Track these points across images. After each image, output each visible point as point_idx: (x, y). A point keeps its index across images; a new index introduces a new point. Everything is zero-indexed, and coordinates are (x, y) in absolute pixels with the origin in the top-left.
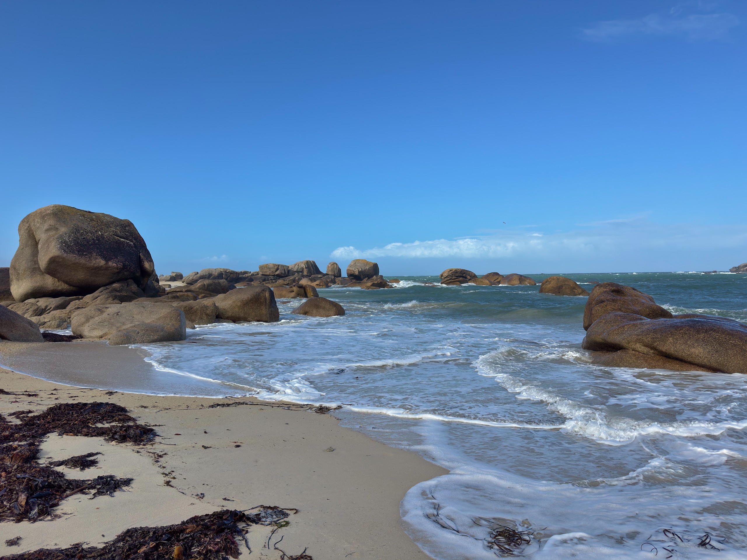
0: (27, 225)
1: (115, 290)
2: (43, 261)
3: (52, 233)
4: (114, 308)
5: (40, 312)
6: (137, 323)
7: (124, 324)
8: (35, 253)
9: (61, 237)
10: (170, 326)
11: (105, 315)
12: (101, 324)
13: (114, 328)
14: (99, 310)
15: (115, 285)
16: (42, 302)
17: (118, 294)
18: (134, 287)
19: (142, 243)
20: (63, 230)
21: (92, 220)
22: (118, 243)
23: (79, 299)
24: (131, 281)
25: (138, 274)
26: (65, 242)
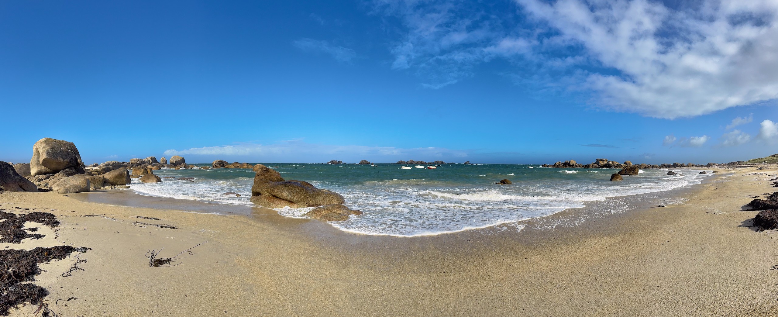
0: (36, 146)
1: (66, 172)
2: (41, 161)
3: (44, 149)
4: (64, 179)
5: (40, 180)
6: (71, 185)
7: (66, 185)
8: (38, 157)
9: (47, 151)
10: (83, 185)
11: (60, 181)
12: (58, 185)
13: (63, 186)
14: (58, 179)
15: (67, 170)
16: (40, 177)
17: (68, 173)
18: (74, 171)
19: (77, 152)
20: (48, 148)
21: (59, 143)
22: (68, 152)
23: (53, 175)
24: (73, 168)
25: (75, 165)
26: (49, 153)
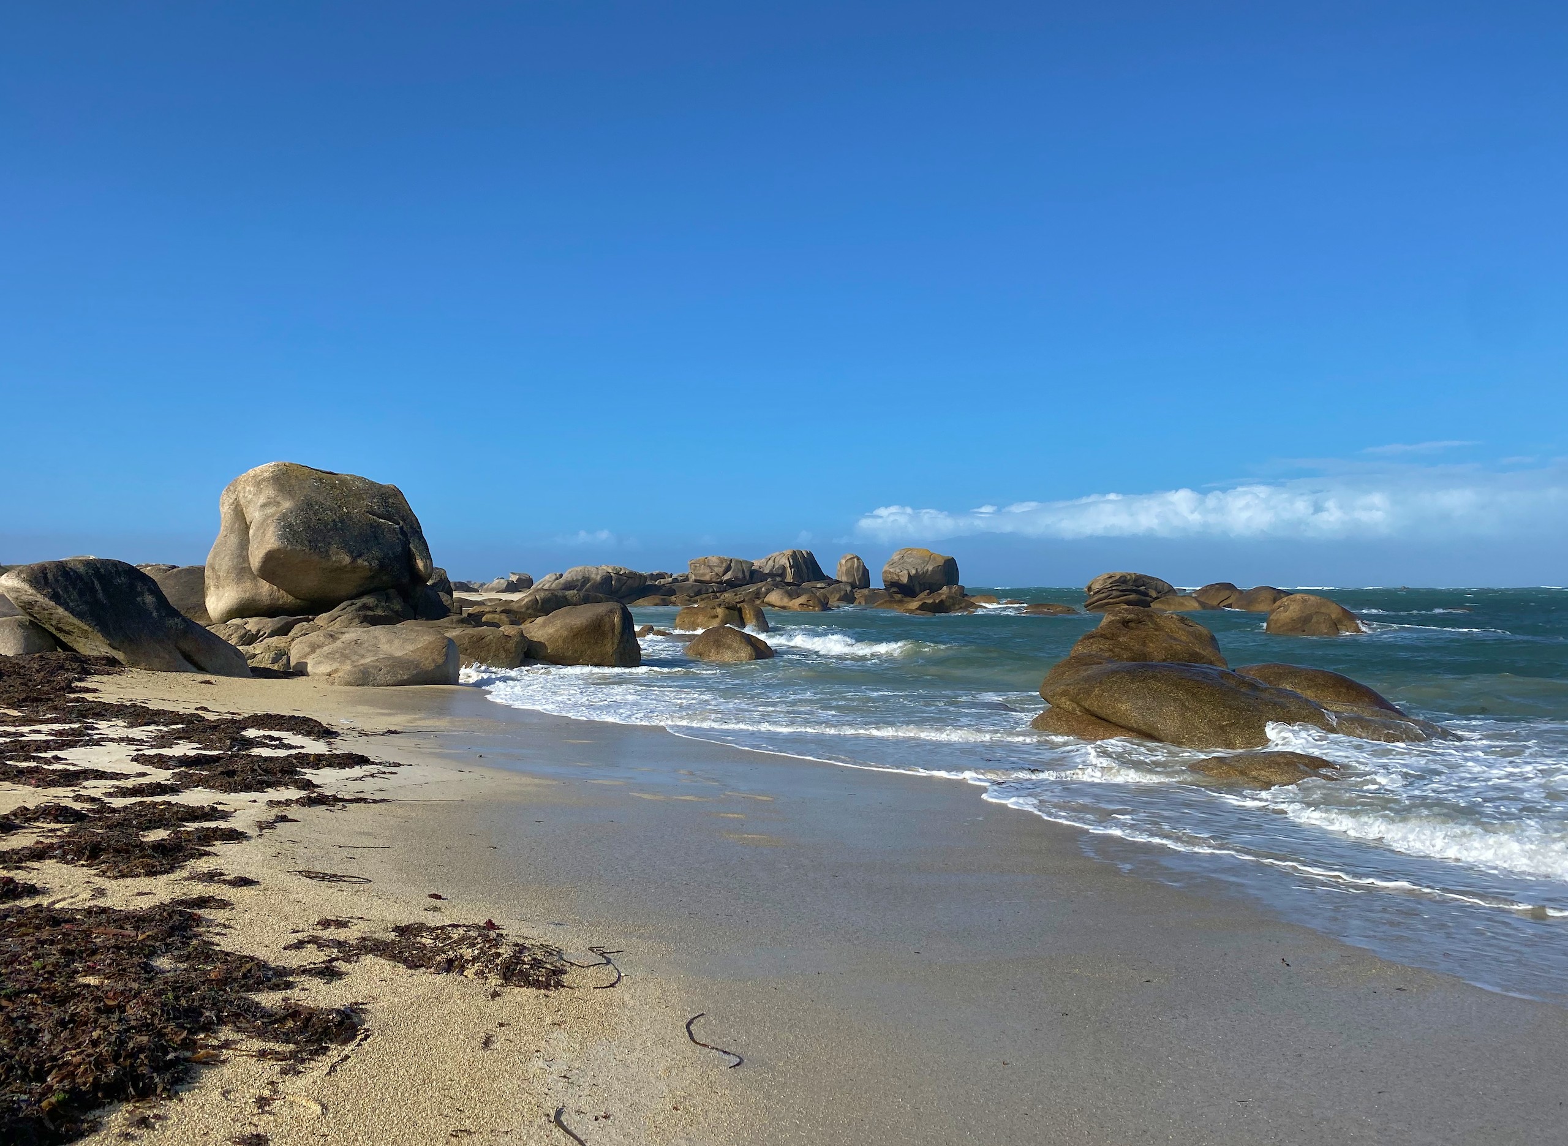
0: (234, 497)
1: (365, 607)
2: (256, 558)
3: (271, 510)
4: (353, 633)
5: (250, 639)
6: (381, 656)
7: (363, 656)
8: (244, 543)
9: (284, 517)
10: (428, 660)
11: (338, 644)
12: (329, 656)
13: (348, 662)
14: (331, 636)
15: (368, 600)
16: (252, 624)
17: (370, 613)
18: (397, 602)
19: (415, 526)
20: (287, 505)
21: (334, 487)
22: (376, 527)
23: (308, 620)
24: (392, 592)
25: (405, 580)
26: (290, 526)
